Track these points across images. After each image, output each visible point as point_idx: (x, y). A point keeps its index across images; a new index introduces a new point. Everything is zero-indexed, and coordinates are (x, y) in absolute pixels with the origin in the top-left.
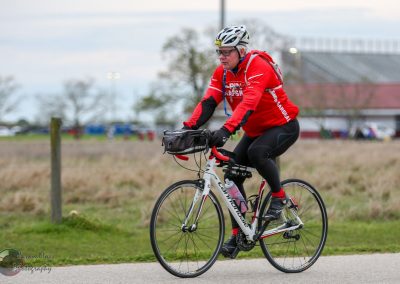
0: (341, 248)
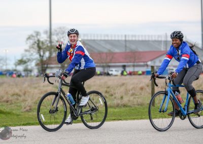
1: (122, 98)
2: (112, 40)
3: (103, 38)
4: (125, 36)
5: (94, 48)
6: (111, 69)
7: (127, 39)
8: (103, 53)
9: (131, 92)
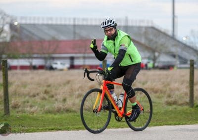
0: (41, 129)
1: (65, 100)
2: (57, 25)
3: (45, 22)
4: (74, 19)
5: (33, 34)
6: (55, 61)
7: (77, 23)
8: (44, 41)
9: (77, 93)
